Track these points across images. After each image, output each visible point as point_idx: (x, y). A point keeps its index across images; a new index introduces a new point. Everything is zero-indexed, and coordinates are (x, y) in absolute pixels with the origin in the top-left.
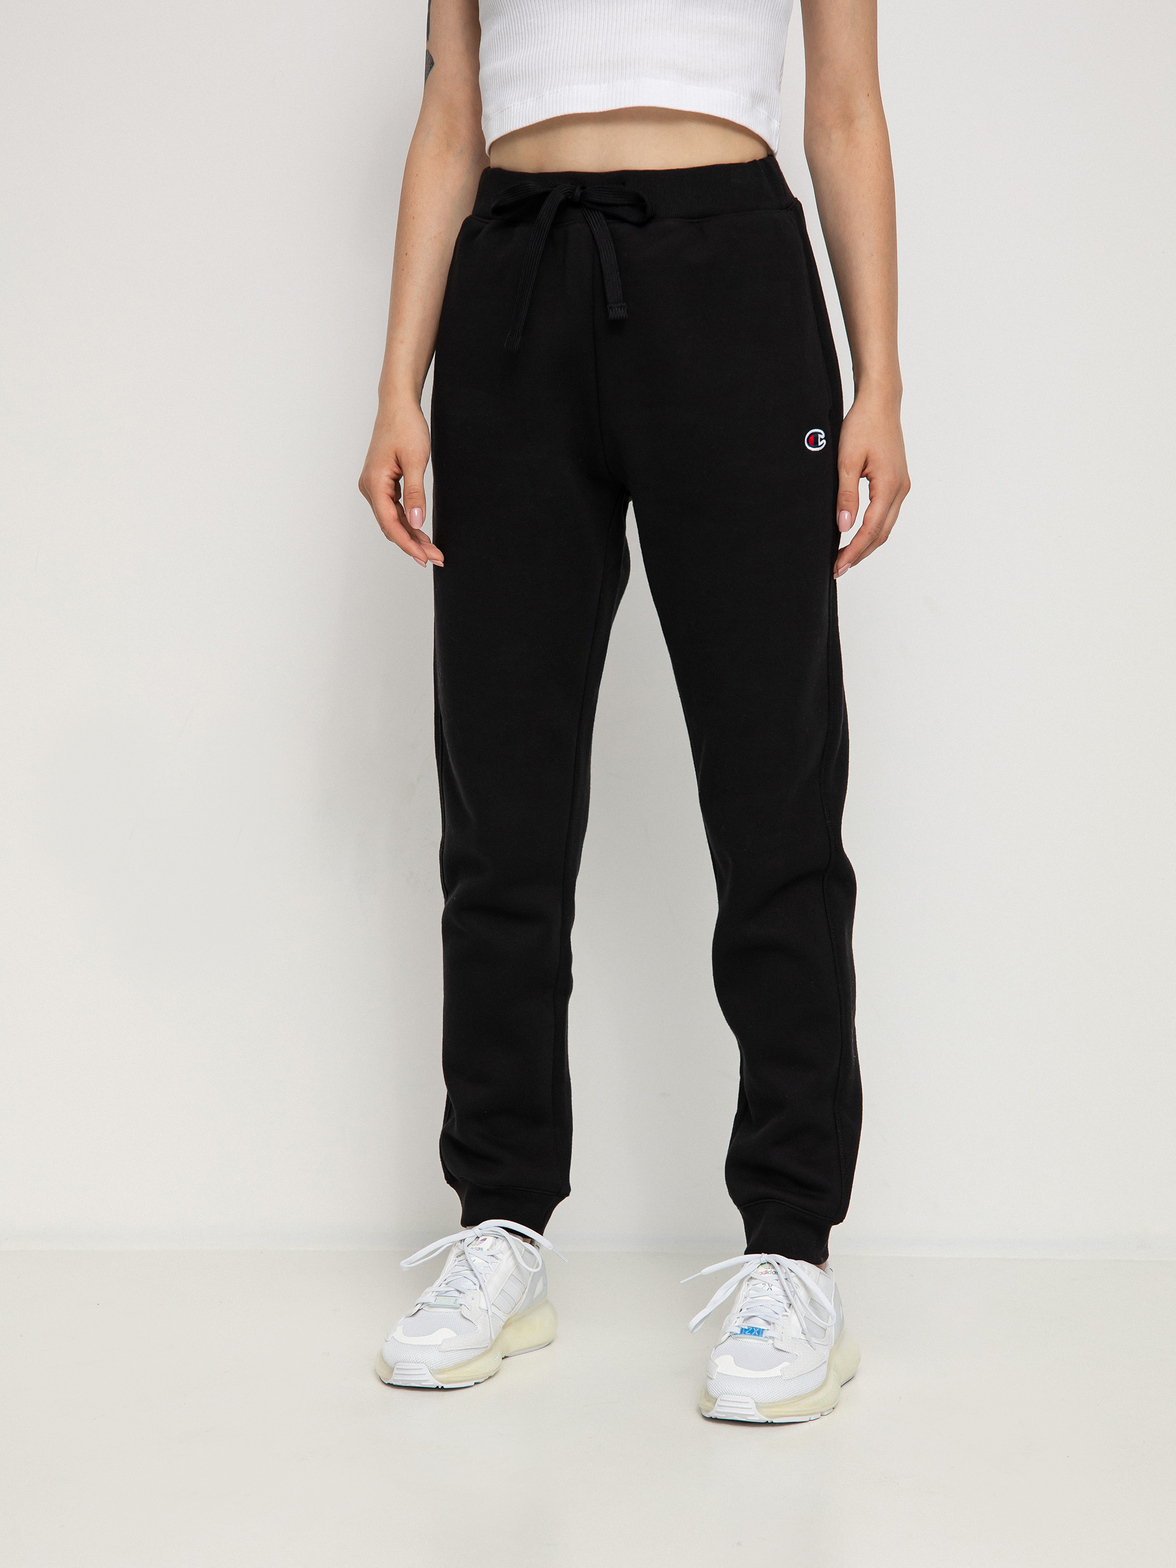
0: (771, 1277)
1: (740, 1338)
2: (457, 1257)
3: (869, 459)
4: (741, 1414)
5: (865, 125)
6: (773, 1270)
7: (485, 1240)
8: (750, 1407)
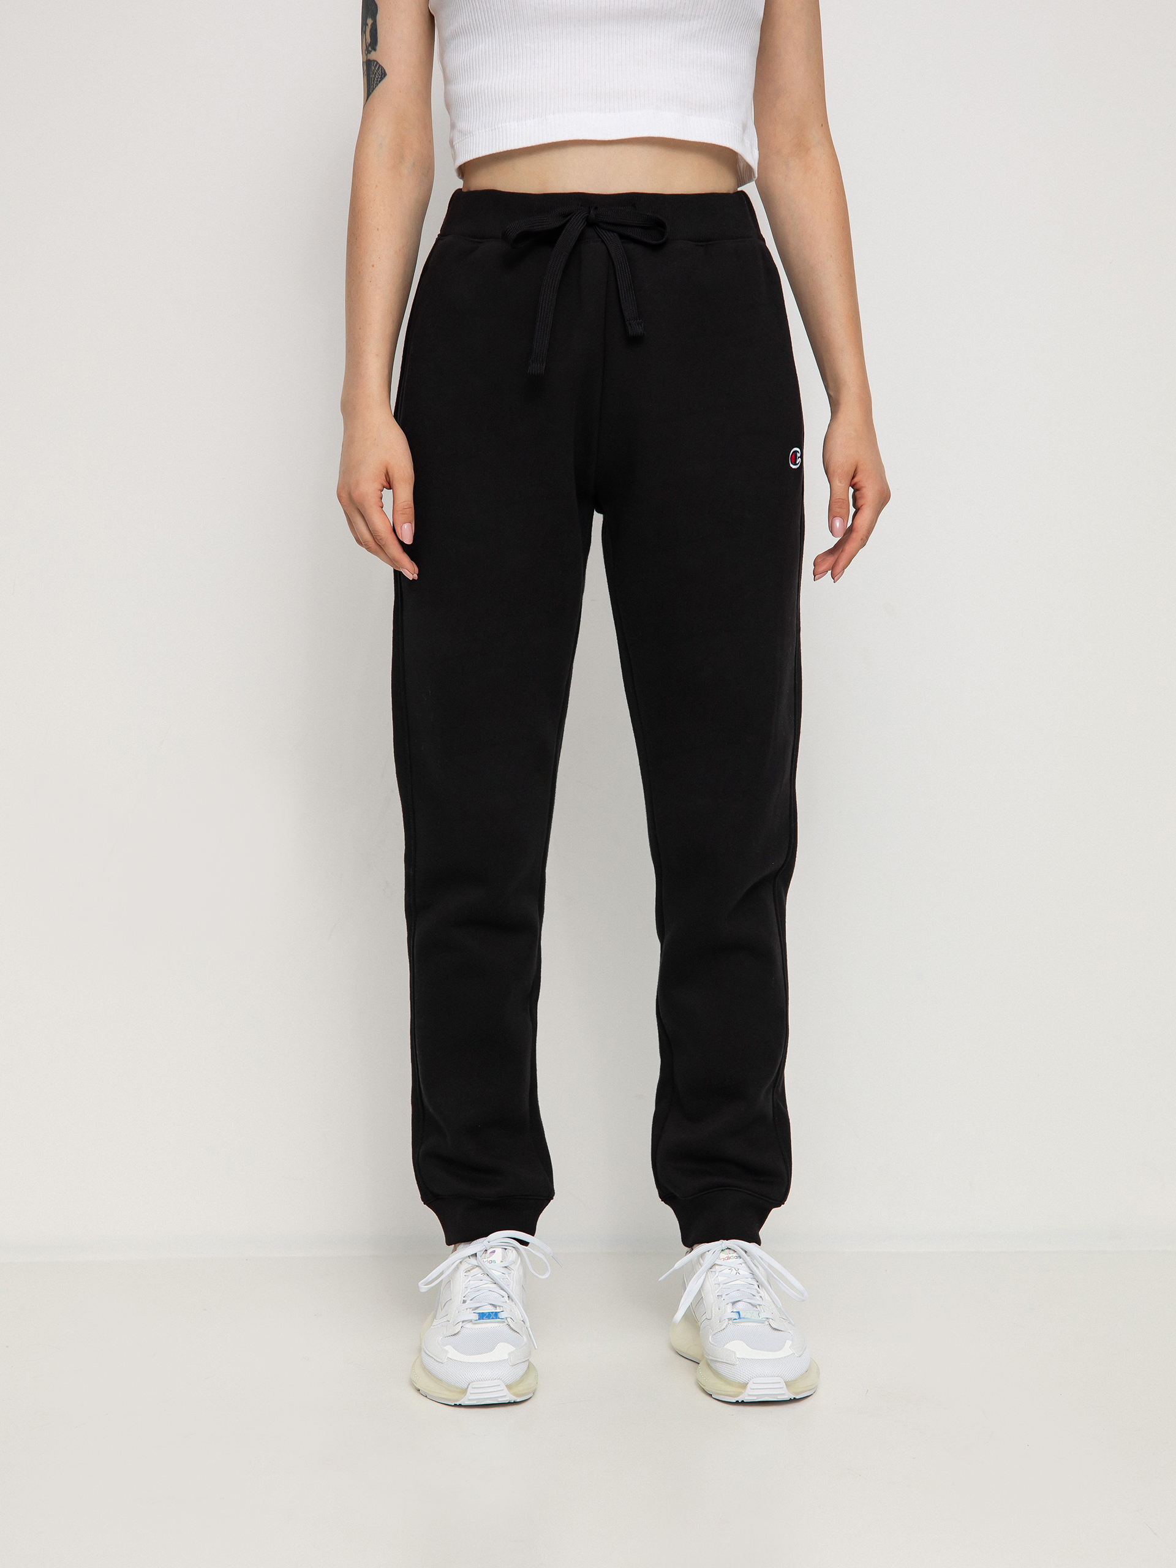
0: (734, 1262)
1: (738, 1323)
2: (466, 1272)
3: (859, 469)
4: (771, 1395)
5: (818, 153)
6: (735, 1255)
7: (494, 1252)
8: (781, 1386)
